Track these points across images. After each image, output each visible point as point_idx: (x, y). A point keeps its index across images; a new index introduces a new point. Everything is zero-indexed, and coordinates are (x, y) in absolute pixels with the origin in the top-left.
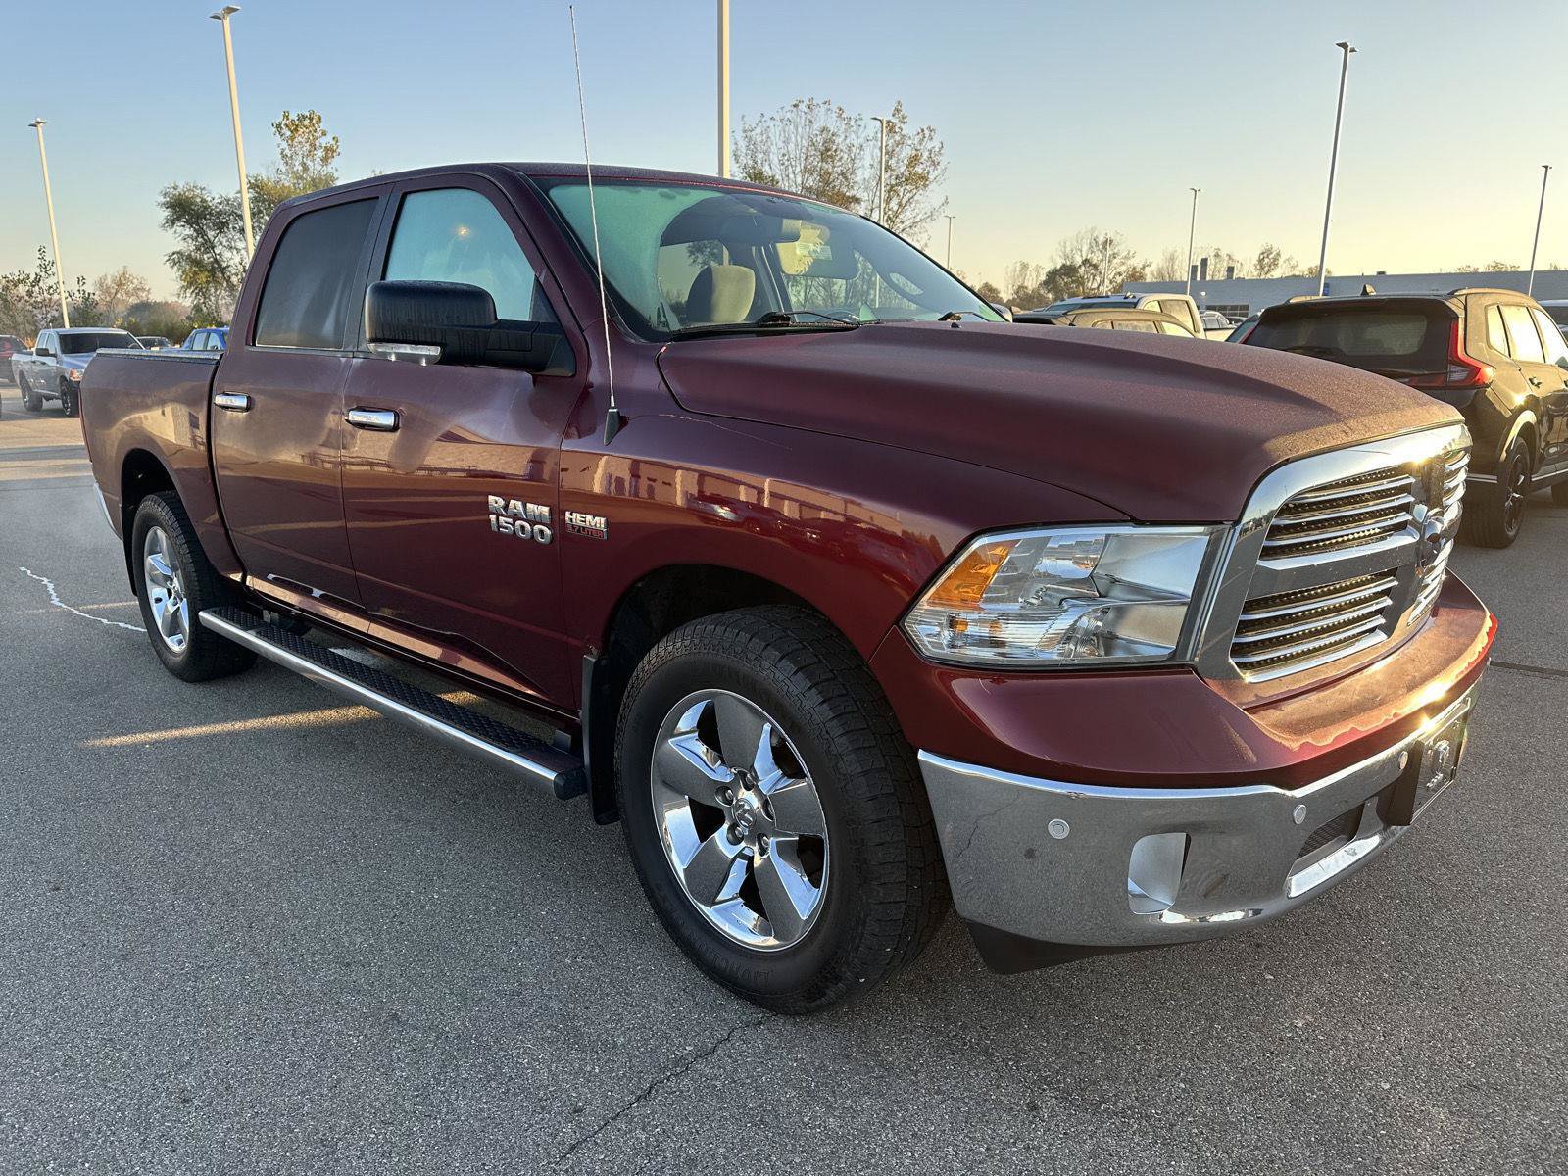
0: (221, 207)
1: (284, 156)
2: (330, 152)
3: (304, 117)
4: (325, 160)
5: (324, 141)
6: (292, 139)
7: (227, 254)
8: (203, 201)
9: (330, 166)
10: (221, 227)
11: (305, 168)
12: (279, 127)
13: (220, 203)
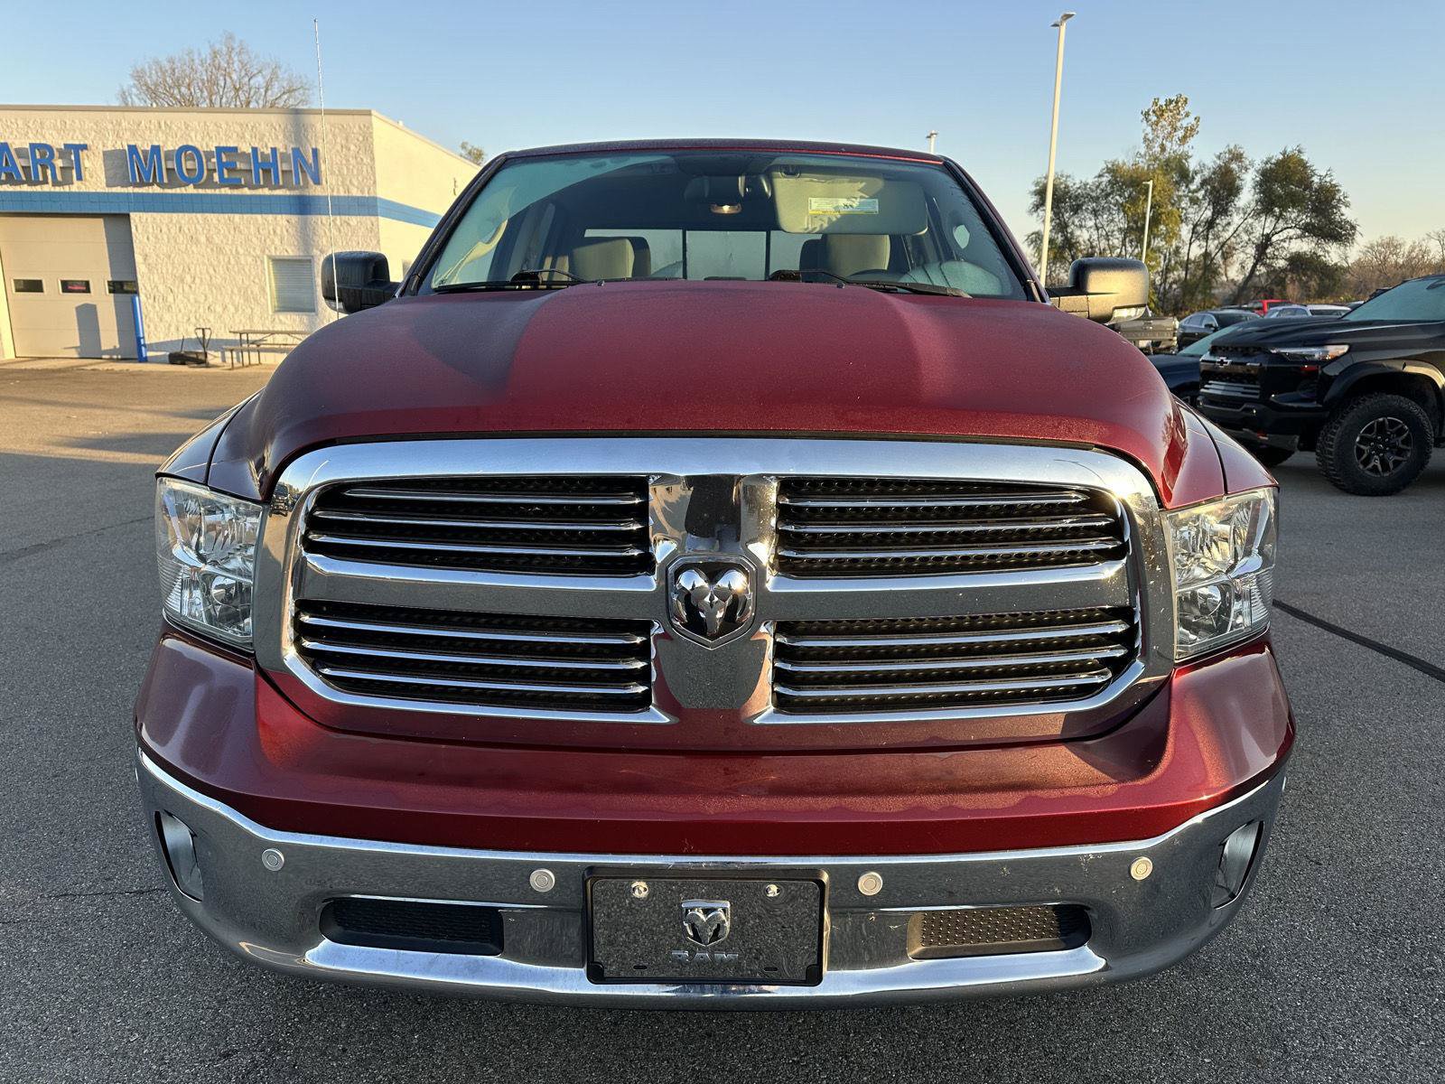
0: (1079, 191)
1: (1146, 139)
2: (1190, 132)
3: (1171, 102)
4: (1184, 140)
5: (1185, 123)
6: (1157, 123)
7: (1078, 233)
8: (1067, 187)
9: (1186, 146)
10: (1076, 209)
11: (1163, 148)
12: (1147, 114)
13: (1079, 188)
